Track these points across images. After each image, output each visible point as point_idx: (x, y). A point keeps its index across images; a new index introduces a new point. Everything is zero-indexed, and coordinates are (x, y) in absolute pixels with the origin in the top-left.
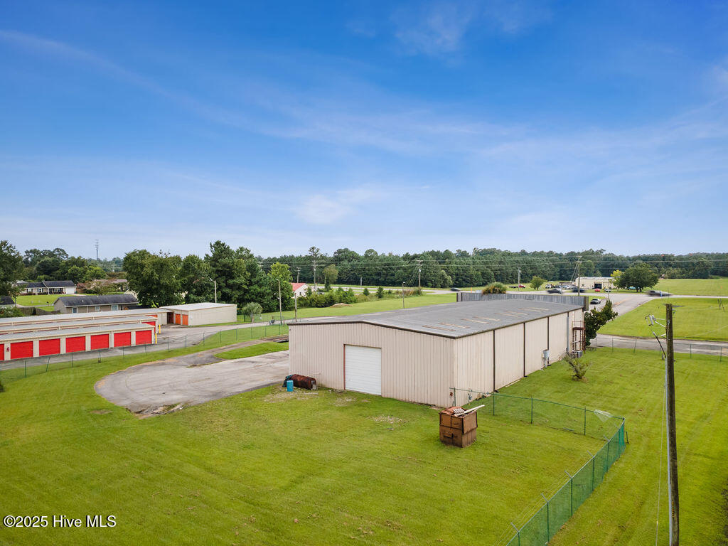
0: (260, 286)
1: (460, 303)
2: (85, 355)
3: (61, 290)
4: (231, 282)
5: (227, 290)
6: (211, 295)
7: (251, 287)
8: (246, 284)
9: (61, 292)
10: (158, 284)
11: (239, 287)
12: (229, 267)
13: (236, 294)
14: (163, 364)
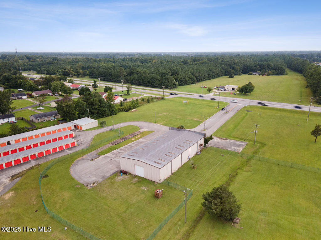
0: (104, 108)
1: (170, 130)
2: (58, 154)
3: (21, 97)
4: (93, 107)
5: (93, 111)
6: (87, 114)
7: (101, 108)
8: (99, 107)
9: (21, 98)
10: (69, 112)
11: (96, 109)
12: (92, 102)
13: (96, 111)
14: (83, 159)
